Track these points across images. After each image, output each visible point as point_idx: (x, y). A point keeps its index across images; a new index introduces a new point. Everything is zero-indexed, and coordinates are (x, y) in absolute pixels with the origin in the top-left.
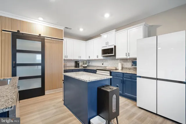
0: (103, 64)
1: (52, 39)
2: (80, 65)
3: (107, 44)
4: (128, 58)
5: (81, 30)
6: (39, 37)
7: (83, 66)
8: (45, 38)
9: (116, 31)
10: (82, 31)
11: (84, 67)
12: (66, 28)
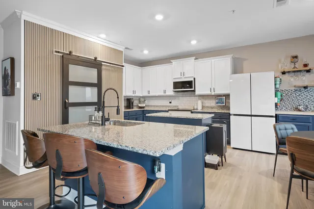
0: (170, 103)
1: (111, 65)
2: (134, 104)
3: (182, 74)
4: (213, 94)
5: (146, 52)
6: (94, 62)
7: (140, 105)
8: (103, 63)
9: (195, 59)
10: (146, 54)
11: (140, 108)
12: (126, 48)
